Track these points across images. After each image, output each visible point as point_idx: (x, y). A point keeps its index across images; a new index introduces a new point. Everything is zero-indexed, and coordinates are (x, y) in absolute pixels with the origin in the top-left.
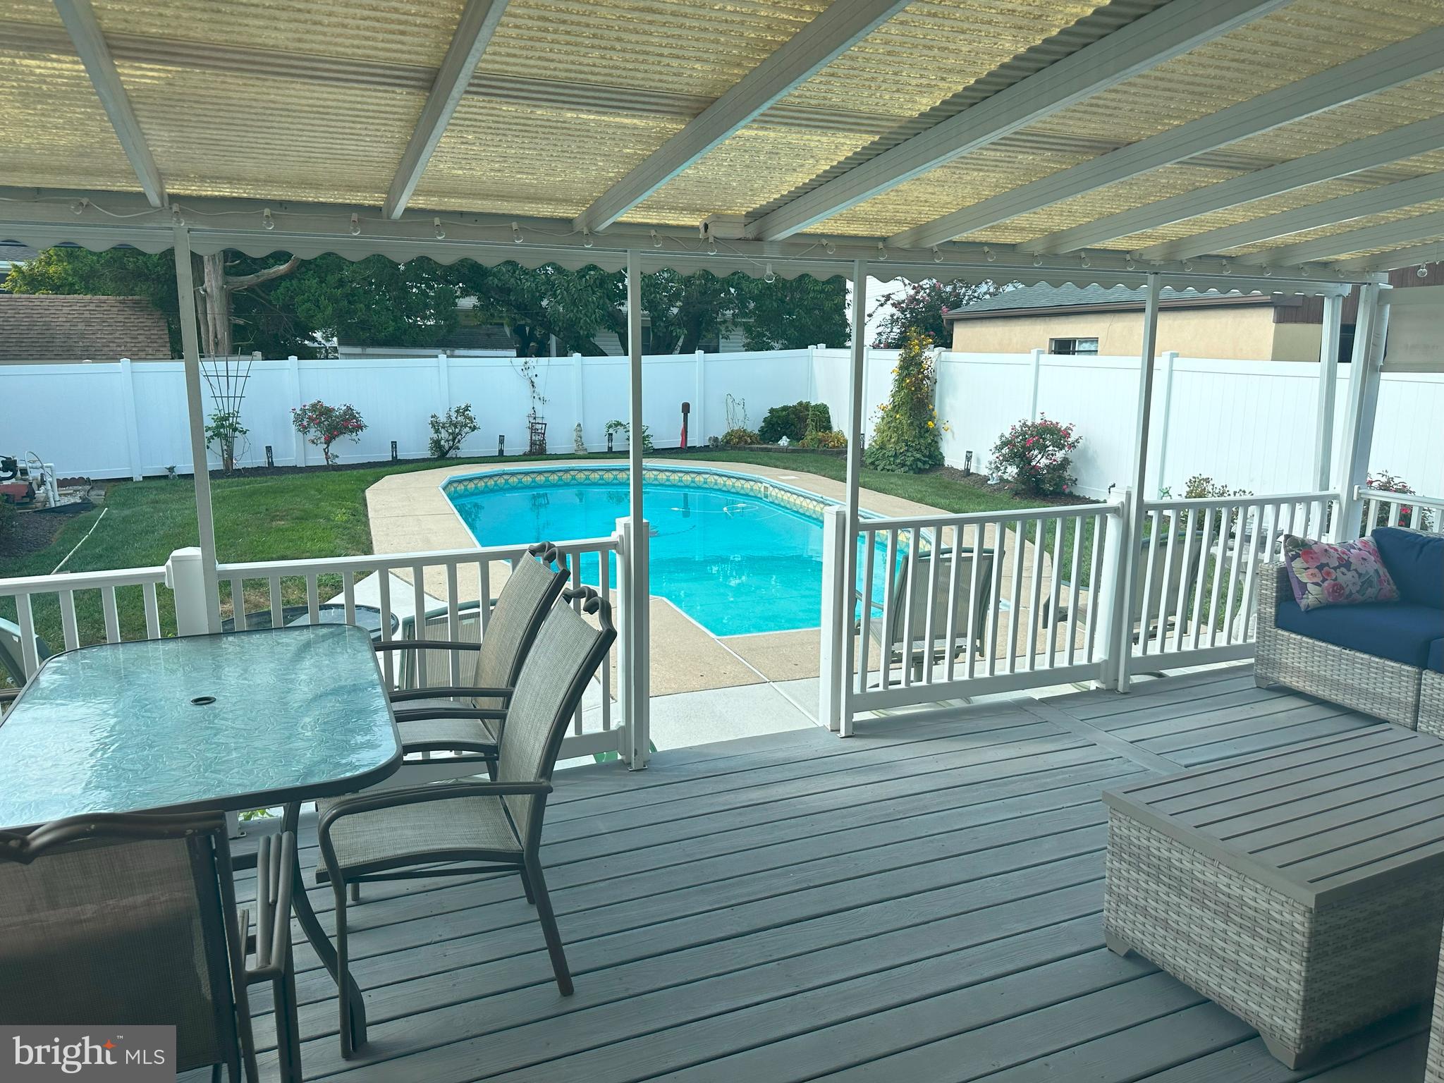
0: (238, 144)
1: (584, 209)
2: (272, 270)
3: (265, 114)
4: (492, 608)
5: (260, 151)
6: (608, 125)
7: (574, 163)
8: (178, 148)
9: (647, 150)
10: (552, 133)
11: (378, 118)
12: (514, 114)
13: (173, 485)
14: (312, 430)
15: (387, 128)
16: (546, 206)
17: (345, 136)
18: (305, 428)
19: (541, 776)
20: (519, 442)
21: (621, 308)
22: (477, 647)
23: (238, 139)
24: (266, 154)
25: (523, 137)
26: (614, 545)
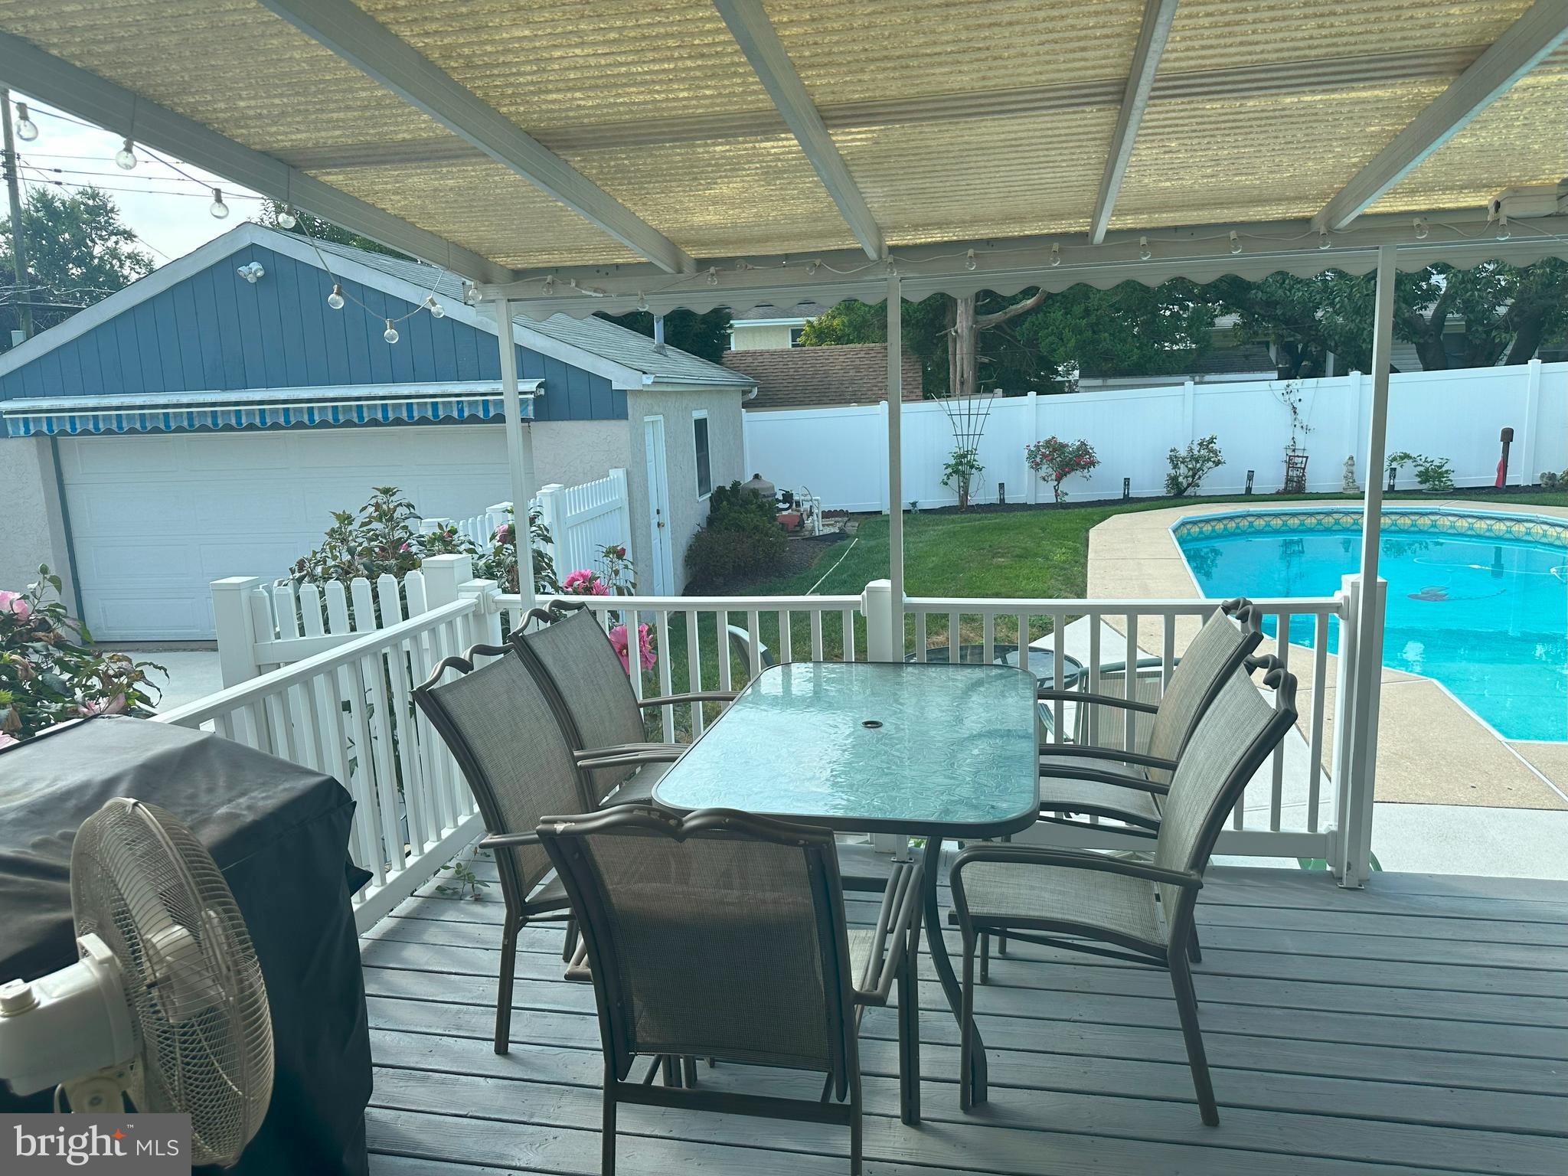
0: (942, 190)
1: (1324, 204)
2: (1019, 306)
3: (961, 156)
4: (1175, 667)
5: (963, 193)
6: (1341, 104)
7: (1303, 154)
8: (892, 201)
9: (1399, 124)
10: (1270, 125)
11: (1071, 141)
12: (1220, 111)
13: (914, 519)
14: (1044, 467)
15: (1082, 150)
16: (1275, 208)
17: (1041, 165)
18: (1037, 464)
19: (1192, 868)
20: (1271, 478)
21: (1423, 312)
22: (1153, 710)
23: (941, 184)
24: (968, 195)
25: (1235, 134)
26: (1337, 608)
